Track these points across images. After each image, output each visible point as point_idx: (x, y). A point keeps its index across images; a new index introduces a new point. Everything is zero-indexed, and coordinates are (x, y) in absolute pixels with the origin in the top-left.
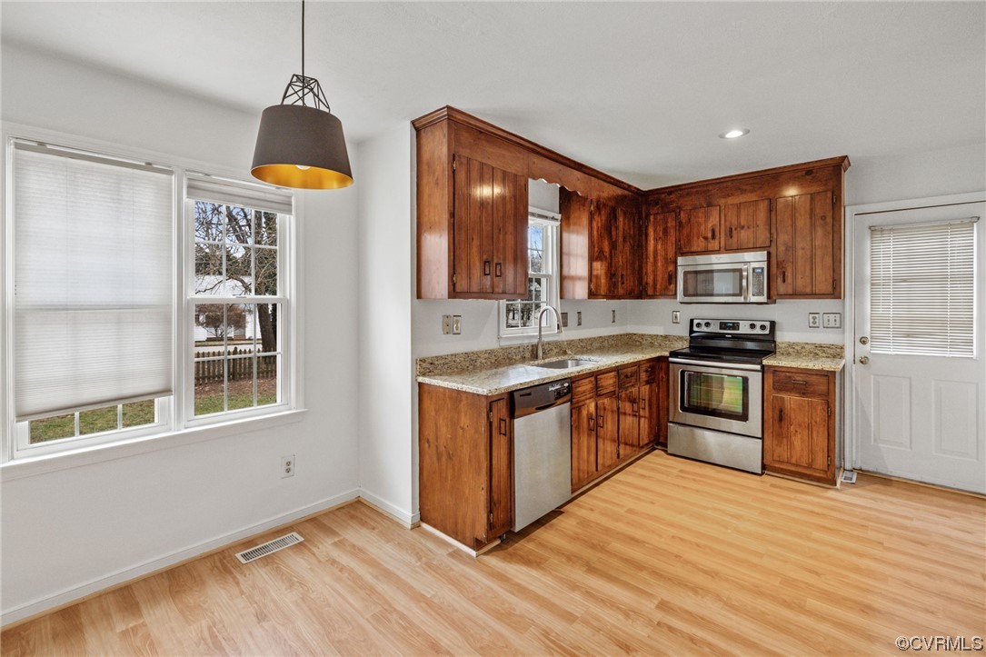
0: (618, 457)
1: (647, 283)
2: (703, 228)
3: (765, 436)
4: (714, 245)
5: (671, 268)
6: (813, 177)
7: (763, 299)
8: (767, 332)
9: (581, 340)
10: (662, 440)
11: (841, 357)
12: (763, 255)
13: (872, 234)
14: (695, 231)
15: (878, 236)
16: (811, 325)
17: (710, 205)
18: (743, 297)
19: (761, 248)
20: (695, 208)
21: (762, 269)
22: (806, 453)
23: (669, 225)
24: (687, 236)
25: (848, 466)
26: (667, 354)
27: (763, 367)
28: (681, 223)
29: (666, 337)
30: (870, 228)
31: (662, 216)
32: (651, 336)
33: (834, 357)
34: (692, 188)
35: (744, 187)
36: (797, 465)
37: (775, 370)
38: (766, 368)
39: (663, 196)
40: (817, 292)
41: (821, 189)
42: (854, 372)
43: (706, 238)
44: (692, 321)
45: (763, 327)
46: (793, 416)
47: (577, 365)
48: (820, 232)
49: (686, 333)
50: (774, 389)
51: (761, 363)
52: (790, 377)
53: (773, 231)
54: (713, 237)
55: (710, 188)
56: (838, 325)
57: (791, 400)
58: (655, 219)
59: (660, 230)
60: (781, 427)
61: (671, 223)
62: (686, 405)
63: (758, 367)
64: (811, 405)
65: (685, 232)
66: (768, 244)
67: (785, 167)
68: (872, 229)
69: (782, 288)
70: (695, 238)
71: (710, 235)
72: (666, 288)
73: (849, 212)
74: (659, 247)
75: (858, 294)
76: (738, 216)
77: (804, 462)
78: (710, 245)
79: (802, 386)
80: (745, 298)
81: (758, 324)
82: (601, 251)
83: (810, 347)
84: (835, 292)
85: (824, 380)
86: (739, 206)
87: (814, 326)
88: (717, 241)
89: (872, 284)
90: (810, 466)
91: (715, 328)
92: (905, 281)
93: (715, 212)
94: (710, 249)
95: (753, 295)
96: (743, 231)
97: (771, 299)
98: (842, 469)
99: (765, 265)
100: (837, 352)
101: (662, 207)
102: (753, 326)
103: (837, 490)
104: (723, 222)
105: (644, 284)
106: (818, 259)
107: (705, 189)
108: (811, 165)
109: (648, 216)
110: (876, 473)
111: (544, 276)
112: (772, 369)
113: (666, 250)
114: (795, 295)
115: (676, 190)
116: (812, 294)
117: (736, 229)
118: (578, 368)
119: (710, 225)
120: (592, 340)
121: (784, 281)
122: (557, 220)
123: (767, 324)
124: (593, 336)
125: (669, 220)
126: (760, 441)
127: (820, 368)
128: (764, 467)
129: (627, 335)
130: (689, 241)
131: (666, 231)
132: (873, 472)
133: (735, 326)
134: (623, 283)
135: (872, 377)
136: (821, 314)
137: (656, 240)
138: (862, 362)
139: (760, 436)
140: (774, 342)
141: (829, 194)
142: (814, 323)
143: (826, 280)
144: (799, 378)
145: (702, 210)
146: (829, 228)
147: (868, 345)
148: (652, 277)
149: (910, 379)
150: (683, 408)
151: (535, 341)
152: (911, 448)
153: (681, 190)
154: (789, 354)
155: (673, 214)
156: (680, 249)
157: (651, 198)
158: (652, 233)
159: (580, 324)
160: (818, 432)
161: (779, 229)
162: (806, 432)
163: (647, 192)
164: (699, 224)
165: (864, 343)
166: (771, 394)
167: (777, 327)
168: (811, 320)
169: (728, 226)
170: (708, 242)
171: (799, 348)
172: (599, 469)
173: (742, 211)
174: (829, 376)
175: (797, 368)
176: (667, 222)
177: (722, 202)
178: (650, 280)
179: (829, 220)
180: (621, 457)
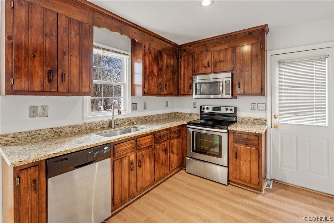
0: (154, 180)
1: (181, 89)
2: (204, 62)
3: (230, 165)
4: (209, 70)
5: (191, 82)
6: (252, 36)
7: (230, 96)
8: (233, 112)
9: (146, 117)
10: (184, 165)
11: (266, 125)
12: (230, 74)
13: (279, 65)
14: (201, 63)
15: (282, 65)
16: (252, 109)
17: (207, 51)
18: (220, 95)
19: (229, 71)
20: (201, 53)
21: (229, 81)
22: (248, 175)
23: (190, 61)
24: (197, 66)
25: (269, 178)
26: (186, 123)
27: (228, 131)
28: (195, 60)
29: (191, 114)
30: (278, 61)
31: (187, 57)
32: (185, 114)
33: (262, 124)
34: (199, 43)
35: (222, 42)
36: (244, 181)
37: (234, 132)
38: (230, 131)
39: (187, 47)
40: (254, 93)
41: (255, 41)
42: (271, 131)
43: (205, 67)
44: (201, 107)
45: (231, 110)
46: (242, 155)
47: (137, 130)
48: (255, 63)
49: (198, 112)
50: (233, 142)
51: (227, 129)
52: (241, 136)
53: (235, 63)
54: (209, 66)
55: (207, 43)
56: (264, 109)
57: (241, 148)
58: (184, 58)
59: (186, 63)
60: (236, 161)
61: (191, 60)
62: (194, 149)
63: (226, 131)
64: (250, 150)
65: (196, 64)
66: (232, 69)
67: (239, 31)
68: (279, 63)
69: (238, 91)
70: (201, 67)
71: (207, 65)
72: (189, 91)
73: (269, 54)
74: (186, 71)
75: (273, 94)
76: (219, 56)
77: (247, 179)
78: (207, 70)
79: (246, 141)
80: (221, 96)
81: (229, 108)
82: (152, 72)
83: (252, 119)
84: (262, 92)
85: (256, 138)
86: (219, 51)
87: (253, 109)
88: (210, 68)
89: (279, 89)
90: (250, 182)
91: (210, 110)
92: (294, 87)
93: (209, 54)
94: (207, 72)
95: (225, 94)
96: (221, 63)
97: (234, 96)
98: (266, 179)
99: (230, 79)
100: (263, 122)
101: (187, 53)
102: (227, 109)
103: (263, 195)
104: (212, 59)
105: (179, 89)
106: (254, 76)
107: (205, 43)
108: (251, 30)
109: (181, 57)
110: (281, 182)
111: (122, 84)
112: (233, 132)
113: (188, 73)
114: (244, 94)
115: (193, 45)
116: (252, 94)
117: (218, 62)
118: (136, 132)
119: (207, 60)
120: (152, 117)
121: (239, 87)
122: (128, 55)
123: (233, 108)
124: (154, 114)
125: (190, 59)
126: (227, 168)
127: (255, 132)
128: (229, 181)
129: (174, 113)
130: (198, 69)
131: (188, 64)
132: (280, 181)
133: (219, 109)
134: (166, 89)
135: (279, 134)
136: (257, 104)
137: (184, 68)
138: (275, 127)
139: (227, 166)
140: (236, 117)
141: (259, 44)
142: (254, 108)
143: (258, 87)
144: (245, 137)
145: (204, 54)
146: (260, 61)
147: (278, 119)
148: (183, 86)
149: (297, 136)
150: (193, 150)
151: (111, 118)
152: (297, 170)
153: (194, 44)
154: (242, 123)
155: (191, 55)
156: (194, 72)
157: (182, 49)
158: (183, 65)
159: (145, 108)
160: (253, 164)
161: (237, 62)
162: (248, 165)
163: (180, 45)
164: (203, 60)
165: (276, 118)
166: (232, 145)
167: (238, 110)
168: (252, 107)
169: (215, 61)
170: (206, 69)
171: (247, 120)
172: (138, 190)
173: (221, 53)
174: (259, 136)
175: (244, 132)
176: (189, 60)
177: (212, 49)
178: (182, 88)
179: (259, 57)
180: (156, 180)
